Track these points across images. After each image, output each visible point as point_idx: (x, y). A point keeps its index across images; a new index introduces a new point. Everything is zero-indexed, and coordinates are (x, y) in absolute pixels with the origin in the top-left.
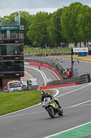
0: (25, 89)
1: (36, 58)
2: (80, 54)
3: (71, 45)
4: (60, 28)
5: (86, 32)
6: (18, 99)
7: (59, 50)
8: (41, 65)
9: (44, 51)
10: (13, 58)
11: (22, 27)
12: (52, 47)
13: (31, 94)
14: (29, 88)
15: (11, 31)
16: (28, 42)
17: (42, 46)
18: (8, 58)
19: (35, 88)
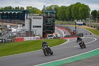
0: (55, 38)
1: (60, 25)
2: (79, 25)
3: (76, 21)
4: (71, 13)
5: (82, 15)
6: (51, 42)
7: (70, 22)
8: (62, 28)
9: (64, 22)
10: (50, 25)
11: (55, 12)
12: (67, 21)
13: (57, 40)
14: (57, 38)
15: (50, 13)
16: (57, 18)
17: (63, 20)
18: (48, 24)
19: (59, 38)
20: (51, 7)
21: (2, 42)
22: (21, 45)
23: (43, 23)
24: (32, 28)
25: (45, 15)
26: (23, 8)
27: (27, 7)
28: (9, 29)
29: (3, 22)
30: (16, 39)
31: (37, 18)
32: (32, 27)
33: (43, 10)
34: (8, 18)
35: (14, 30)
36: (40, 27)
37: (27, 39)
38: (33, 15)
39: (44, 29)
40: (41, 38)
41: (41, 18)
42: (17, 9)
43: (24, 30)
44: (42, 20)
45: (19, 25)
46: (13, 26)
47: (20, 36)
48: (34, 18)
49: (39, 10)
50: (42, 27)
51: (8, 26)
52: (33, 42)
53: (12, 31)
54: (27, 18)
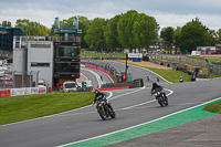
0: (80, 90)
1: (91, 61)
2: (134, 59)
3: (127, 51)
4: (116, 34)
5: (141, 39)
6: (73, 98)
7: (114, 54)
8: (96, 67)
9: (100, 55)
10: (70, 60)
11: (80, 31)
12: (108, 51)
13: (86, 95)
14: (84, 89)
15: (69, 34)
16: (85, 46)
17: (99, 50)
18: (65, 60)
19: (90, 89)
20: (71, 21)
22: (5, 106)
23: (55, 57)
24: (30, 69)
25: (57, 38)
26: (9, 24)
27: (18, 21)
31: (40, 46)
32: (29, 65)
33: (54, 27)
36: (48, 65)
37: (16, 92)
38: (30, 39)
39: (55, 71)
40: (49, 90)
41: (49, 46)
43: (10, 73)
44: (51, 50)
47: (2, 86)
48: (32, 46)
49: (44, 28)
50: (51, 65)
52: (32, 100)
54: (17, 46)
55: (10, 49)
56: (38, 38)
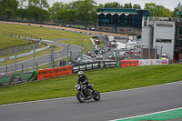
21: (99, 66)
22: (134, 74)
23: (176, 35)
24: (155, 44)
25: (178, 19)
27: (147, 5)
28: (113, 43)
29: (101, 30)
30: (124, 62)
31: (164, 25)
32: (155, 40)
33: (176, 10)
34: (110, 23)
35: (121, 45)
36: (170, 41)
37: (144, 62)
38: (156, 20)
39: (176, 46)
40: (170, 62)
41: (171, 26)
42: (128, 7)
43: (139, 47)
44: (173, 28)
45: (131, 37)
46: (120, 38)
47: (132, 57)
48: (158, 25)
49: (168, 10)
50: (173, 41)
51: (111, 38)
52: (156, 70)
53: (118, 48)
54: (145, 25)
55: (140, 27)
56: (163, 18)
